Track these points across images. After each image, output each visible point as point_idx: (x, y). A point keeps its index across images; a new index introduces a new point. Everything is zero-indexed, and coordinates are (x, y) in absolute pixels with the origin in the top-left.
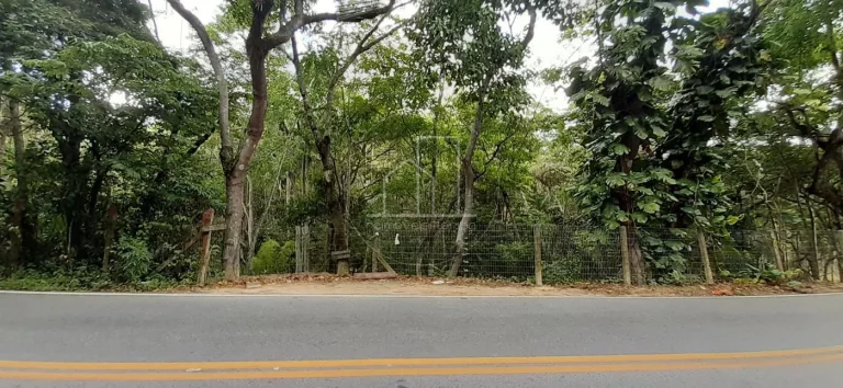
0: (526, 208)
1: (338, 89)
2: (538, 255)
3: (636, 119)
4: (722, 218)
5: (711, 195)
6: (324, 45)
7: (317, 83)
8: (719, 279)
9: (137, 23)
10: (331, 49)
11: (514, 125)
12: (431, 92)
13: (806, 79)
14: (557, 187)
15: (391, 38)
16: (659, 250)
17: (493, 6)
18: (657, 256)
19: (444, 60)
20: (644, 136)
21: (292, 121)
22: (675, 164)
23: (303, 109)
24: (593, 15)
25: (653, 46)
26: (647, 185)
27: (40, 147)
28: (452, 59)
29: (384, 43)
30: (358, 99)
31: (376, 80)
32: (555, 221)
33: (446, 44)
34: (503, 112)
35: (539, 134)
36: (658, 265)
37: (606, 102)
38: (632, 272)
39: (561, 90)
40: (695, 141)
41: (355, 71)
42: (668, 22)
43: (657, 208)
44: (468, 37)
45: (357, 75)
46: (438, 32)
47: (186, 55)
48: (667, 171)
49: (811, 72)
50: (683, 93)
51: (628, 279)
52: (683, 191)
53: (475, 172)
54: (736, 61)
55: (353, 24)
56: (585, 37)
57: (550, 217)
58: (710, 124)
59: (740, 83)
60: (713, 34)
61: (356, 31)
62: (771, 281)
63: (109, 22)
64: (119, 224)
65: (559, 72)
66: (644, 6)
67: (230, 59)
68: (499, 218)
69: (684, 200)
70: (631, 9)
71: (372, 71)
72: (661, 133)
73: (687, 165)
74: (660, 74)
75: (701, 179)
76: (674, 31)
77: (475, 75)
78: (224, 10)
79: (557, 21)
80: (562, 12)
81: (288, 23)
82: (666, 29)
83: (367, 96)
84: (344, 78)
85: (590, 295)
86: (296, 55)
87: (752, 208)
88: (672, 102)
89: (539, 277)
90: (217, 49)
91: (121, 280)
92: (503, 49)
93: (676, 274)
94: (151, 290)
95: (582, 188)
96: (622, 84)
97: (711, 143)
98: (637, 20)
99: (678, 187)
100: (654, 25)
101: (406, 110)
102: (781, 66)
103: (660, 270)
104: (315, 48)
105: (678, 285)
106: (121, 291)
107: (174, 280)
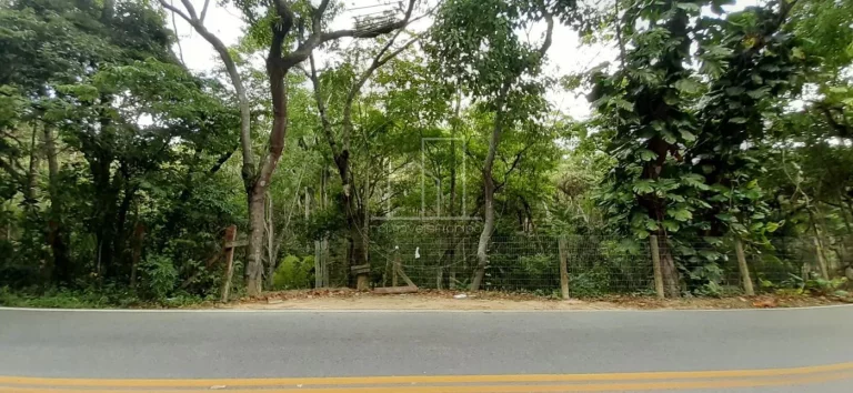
0: (549, 219)
1: (355, 104)
2: (564, 268)
3: (664, 124)
4: (761, 225)
5: (746, 201)
6: (342, 61)
7: (335, 98)
8: (759, 289)
9: (163, 47)
10: (347, 65)
11: (533, 133)
12: (448, 103)
13: (841, 77)
14: (579, 196)
15: (406, 52)
16: (693, 260)
17: (510, 16)
18: (691, 267)
19: (461, 70)
20: (671, 140)
21: (310, 137)
22: (706, 169)
23: (321, 125)
24: (614, 19)
25: (677, 47)
26: (676, 192)
27: (72, 169)
28: (469, 69)
29: (400, 57)
30: (375, 113)
31: (392, 94)
32: (580, 231)
33: (462, 55)
34: (523, 121)
35: (559, 142)
36: (693, 276)
37: (630, 107)
38: (665, 284)
40: (726, 145)
41: (372, 86)
42: (692, 22)
43: (690, 216)
44: (485, 47)
45: (374, 89)
46: (454, 43)
47: (209, 76)
48: (699, 177)
49: (846, 69)
50: (711, 95)
51: (660, 291)
52: (716, 198)
53: (495, 183)
54: (768, 60)
55: (369, 39)
56: (605, 42)
57: (574, 228)
58: (743, 126)
59: (773, 83)
60: (741, 33)
61: (372, 46)
62: (817, 292)
63: (137, 48)
64: (145, 242)
65: (580, 77)
66: (667, 8)
67: (251, 79)
68: (521, 229)
69: (719, 207)
70: (652, 12)
71: (389, 85)
72: (690, 138)
73: (721, 169)
74: (686, 76)
75: (736, 184)
76: (700, 32)
77: (493, 84)
78: (244, 31)
79: (576, 27)
80: (579, 18)
81: (306, 42)
82: (690, 29)
83: (384, 110)
84: (360, 93)
85: (620, 310)
86: (314, 72)
87: (792, 214)
88: (700, 105)
89: (565, 291)
90: (239, 70)
91: (148, 297)
92: (521, 58)
93: (713, 285)
94: (177, 306)
95: (608, 196)
96: (646, 88)
97: (744, 146)
98: (660, 22)
99: (710, 193)
100: (678, 26)
101: (422, 123)
102: (815, 63)
103: (695, 281)
104: (333, 65)
105: (716, 297)
106: (148, 308)
107: (198, 296)
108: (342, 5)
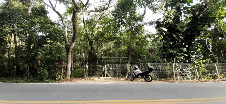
0: (145, 59)
1: (94, 29)
4: (201, 60)
5: (197, 54)
6: (91, 18)
7: (89, 28)
8: (201, 77)
9: (45, 15)
12: (119, 29)
14: (153, 53)
15: (108, 15)
19: (122, 21)
20: (177, 39)
21: (82, 37)
23: (86, 34)
25: (178, 14)
26: (179, 52)
27: (22, 46)
29: (106, 17)
30: (99, 32)
31: (104, 27)
33: (122, 17)
38: (176, 76)
39: (154, 27)
42: (182, 8)
43: (182, 58)
45: (99, 25)
46: (120, 14)
47: (56, 22)
50: (188, 27)
51: (175, 78)
53: (131, 50)
54: (202, 18)
55: (98, 12)
56: (160, 13)
57: (152, 61)
59: (204, 24)
60: (195, 11)
61: (99, 14)
62: (216, 78)
64: (40, 65)
65: (153, 22)
66: (175, 4)
67: (67, 23)
68: (138, 62)
69: (190, 56)
70: (172, 5)
71: (103, 24)
72: (182, 38)
73: (190, 46)
74: (181, 22)
75: (194, 50)
76: (184, 10)
79: (152, 9)
80: (153, 7)
81: (82, 13)
82: (182, 10)
83: (102, 31)
84: (96, 26)
85: (164, 83)
86: (84, 21)
88: (185, 29)
90: (64, 20)
91: (41, 80)
93: (188, 76)
94: (48, 82)
95: (161, 53)
96: (170, 25)
98: (174, 8)
99: (188, 52)
100: (178, 9)
103: (184, 75)
104: (89, 19)
106: (41, 83)
107: (54, 80)
108: (91, 4)
